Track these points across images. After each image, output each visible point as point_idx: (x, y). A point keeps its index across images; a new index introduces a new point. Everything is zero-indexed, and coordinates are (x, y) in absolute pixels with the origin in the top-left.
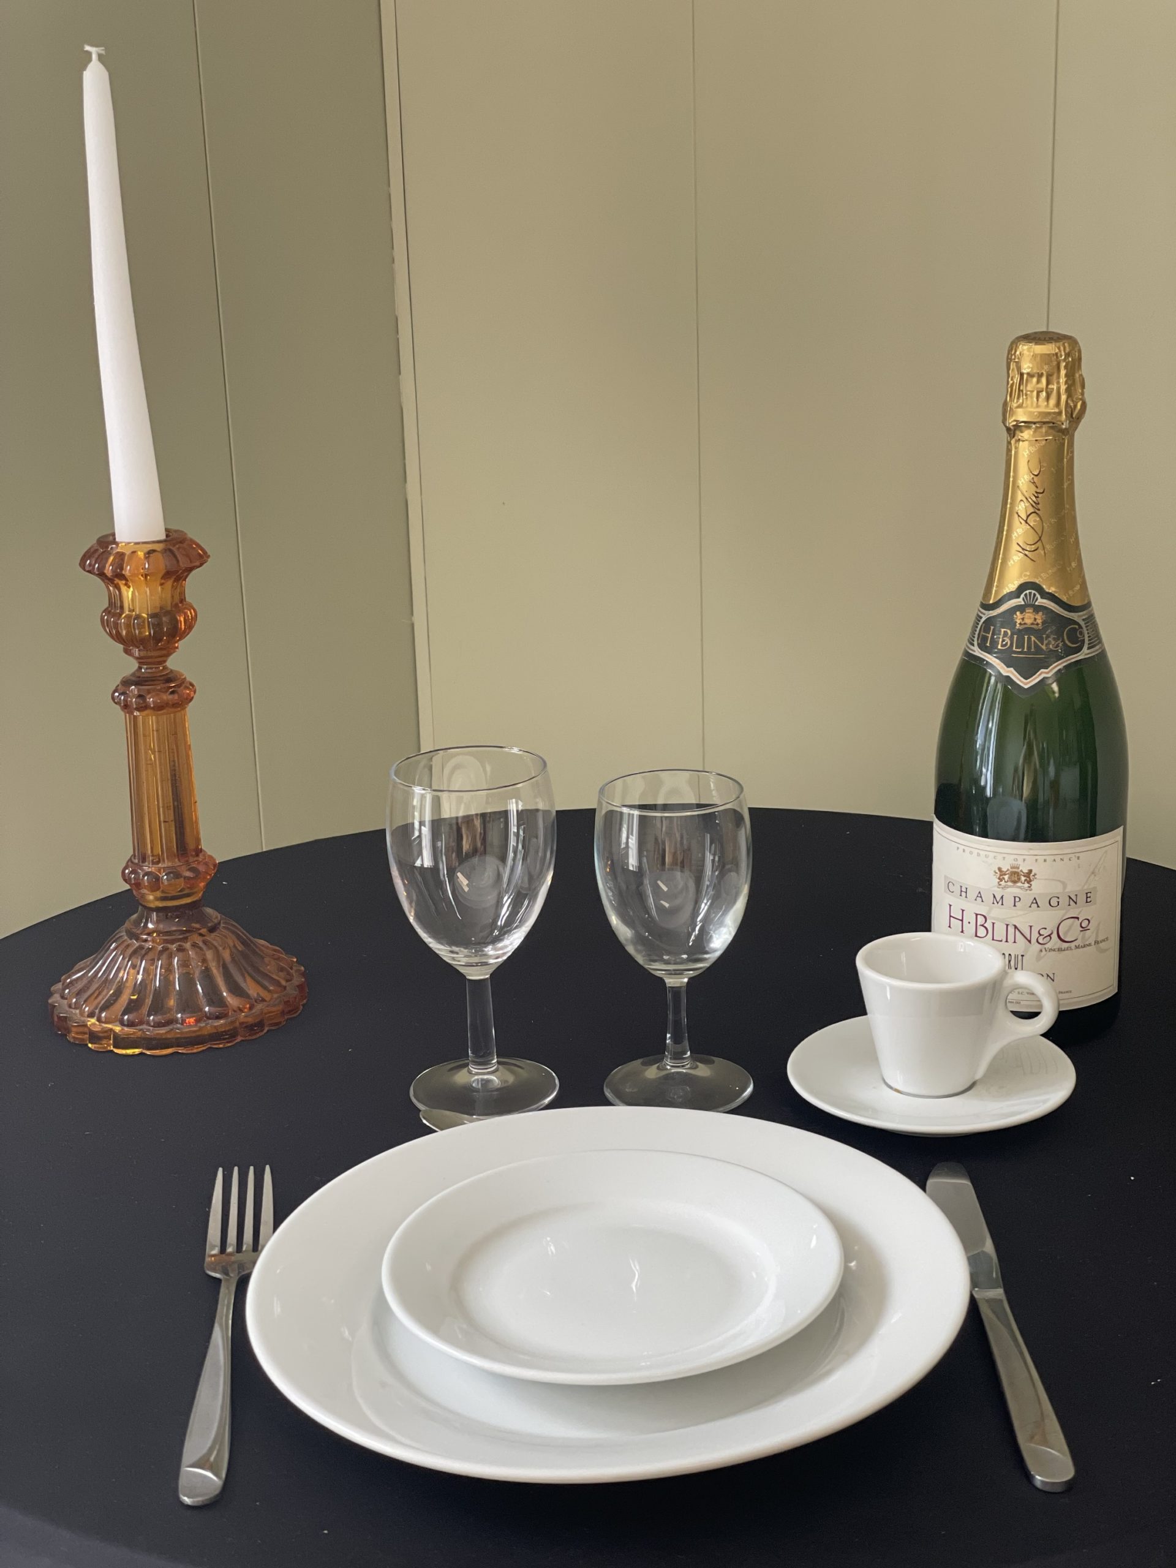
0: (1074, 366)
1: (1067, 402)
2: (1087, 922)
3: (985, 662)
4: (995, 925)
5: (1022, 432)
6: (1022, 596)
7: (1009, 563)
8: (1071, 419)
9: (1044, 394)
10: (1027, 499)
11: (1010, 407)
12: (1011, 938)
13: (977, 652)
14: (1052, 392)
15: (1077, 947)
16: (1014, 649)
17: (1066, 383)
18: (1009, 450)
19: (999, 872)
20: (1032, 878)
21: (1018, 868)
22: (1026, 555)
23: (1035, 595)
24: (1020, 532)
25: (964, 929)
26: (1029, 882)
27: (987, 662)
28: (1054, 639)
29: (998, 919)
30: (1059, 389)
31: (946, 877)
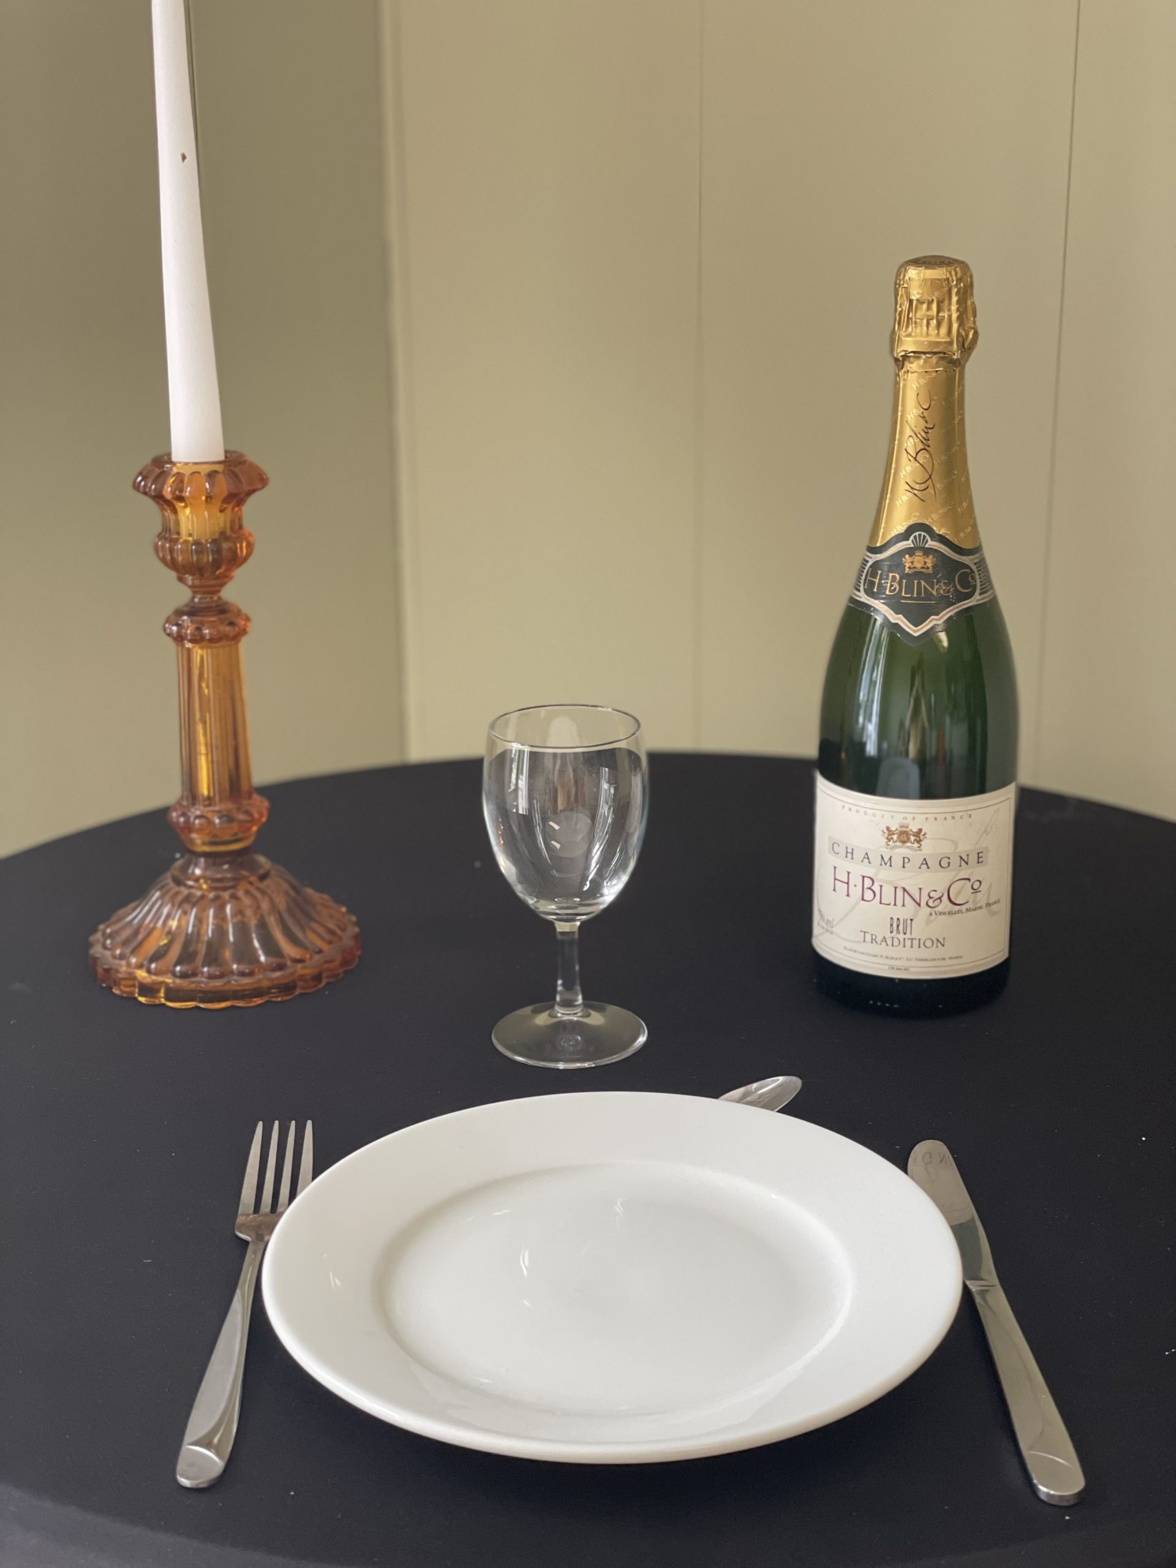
0: (966, 293)
1: (958, 330)
2: (978, 883)
3: (872, 609)
4: (883, 888)
5: (912, 363)
6: (912, 538)
7: (898, 503)
8: (963, 350)
9: (935, 322)
10: (915, 434)
11: (899, 336)
12: (899, 902)
13: (864, 598)
14: (943, 320)
15: (967, 910)
16: (903, 594)
17: (958, 310)
18: (897, 383)
19: (887, 832)
20: (922, 837)
21: (907, 827)
22: (915, 494)
23: (924, 537)
24: (907, 470)
25: (850, 892)
26: (919, 842)
27: (874, 608)
28: (945, 583)
29: (886, 882)
30: (950, 317)
31: (830, 838)
